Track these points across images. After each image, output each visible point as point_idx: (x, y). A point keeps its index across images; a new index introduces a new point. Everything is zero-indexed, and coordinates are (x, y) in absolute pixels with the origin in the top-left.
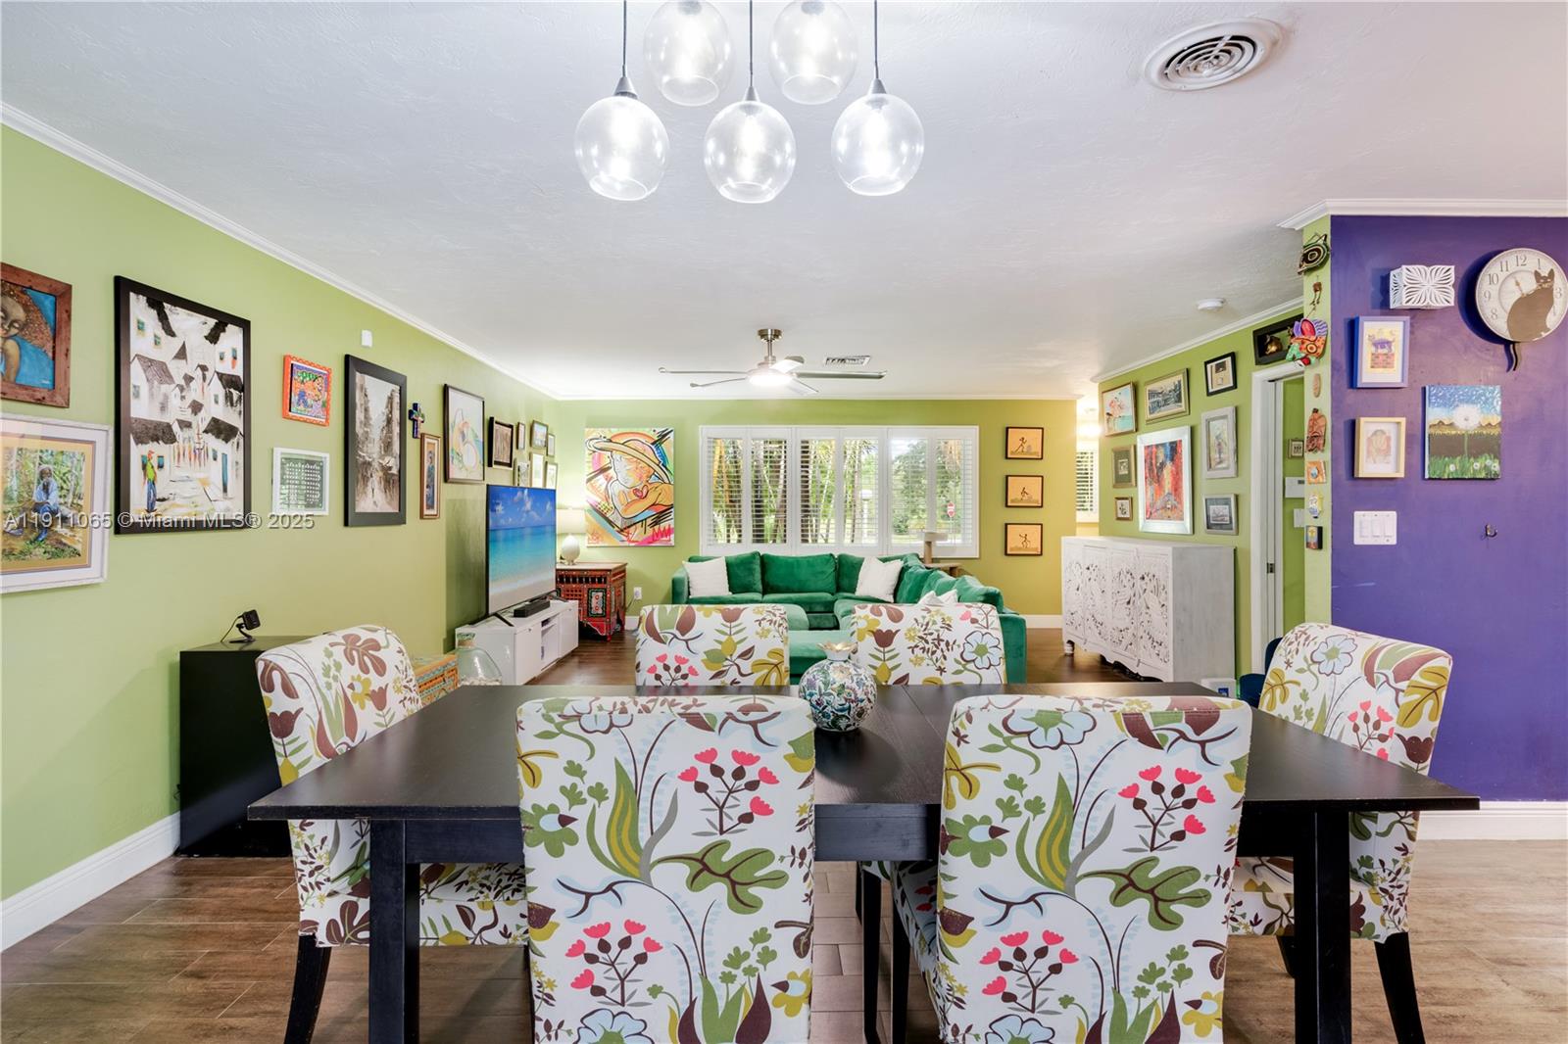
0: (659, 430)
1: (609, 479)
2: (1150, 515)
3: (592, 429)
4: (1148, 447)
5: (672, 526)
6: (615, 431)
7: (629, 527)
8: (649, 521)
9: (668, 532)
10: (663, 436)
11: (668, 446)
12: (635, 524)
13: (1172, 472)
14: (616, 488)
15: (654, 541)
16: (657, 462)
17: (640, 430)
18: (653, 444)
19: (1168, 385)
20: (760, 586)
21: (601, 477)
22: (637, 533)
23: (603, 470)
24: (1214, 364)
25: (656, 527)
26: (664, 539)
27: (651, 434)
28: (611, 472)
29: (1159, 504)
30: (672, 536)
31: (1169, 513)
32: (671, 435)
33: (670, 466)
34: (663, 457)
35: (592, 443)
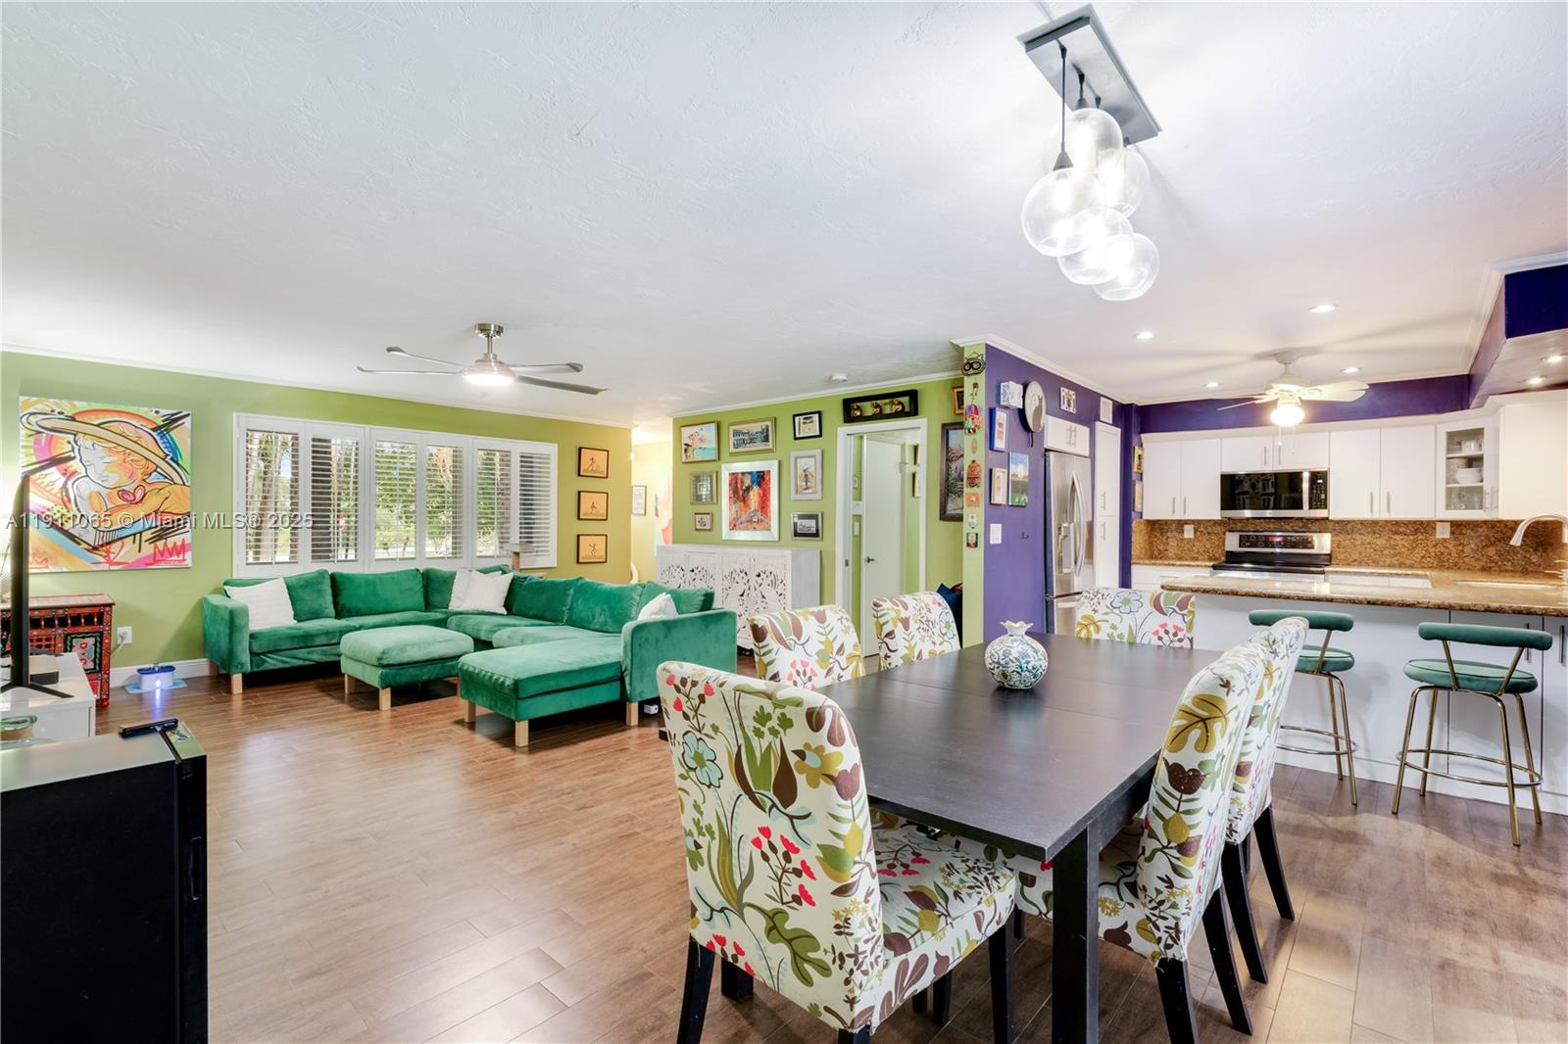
0: (164, 412)
1: (69, 475)
2: (734, 526)
3: (34, 399)
4: (733, 474)
5: (188, 541)
6: (81, 406)
7: (109, 543)
8: (147, 535)
9: (182, 549)
10: (172, 421)
11: (181, 435)
12: (121, 539)
13: (759, 494)
14: (82, 488)
15: (156, 561)
16: (162, 455)
17: (132, 409)
18: (154, 430)
19: (756, 428)
20: (331, 610)
21: (53, 470)
22: (126, 552)
23: (57, 461)
24: (802, 417)
25: (160, 544)
26: (175, 558)
27: (151, 415)
28: (75, 465)
29: (744, 518)
30: (188, 555)
31: (755, 525)
32: (187, 421)
33: (185, 461)
34: (173, 448)
35: (32, 419)
